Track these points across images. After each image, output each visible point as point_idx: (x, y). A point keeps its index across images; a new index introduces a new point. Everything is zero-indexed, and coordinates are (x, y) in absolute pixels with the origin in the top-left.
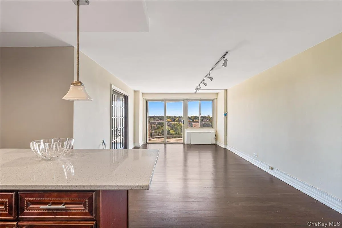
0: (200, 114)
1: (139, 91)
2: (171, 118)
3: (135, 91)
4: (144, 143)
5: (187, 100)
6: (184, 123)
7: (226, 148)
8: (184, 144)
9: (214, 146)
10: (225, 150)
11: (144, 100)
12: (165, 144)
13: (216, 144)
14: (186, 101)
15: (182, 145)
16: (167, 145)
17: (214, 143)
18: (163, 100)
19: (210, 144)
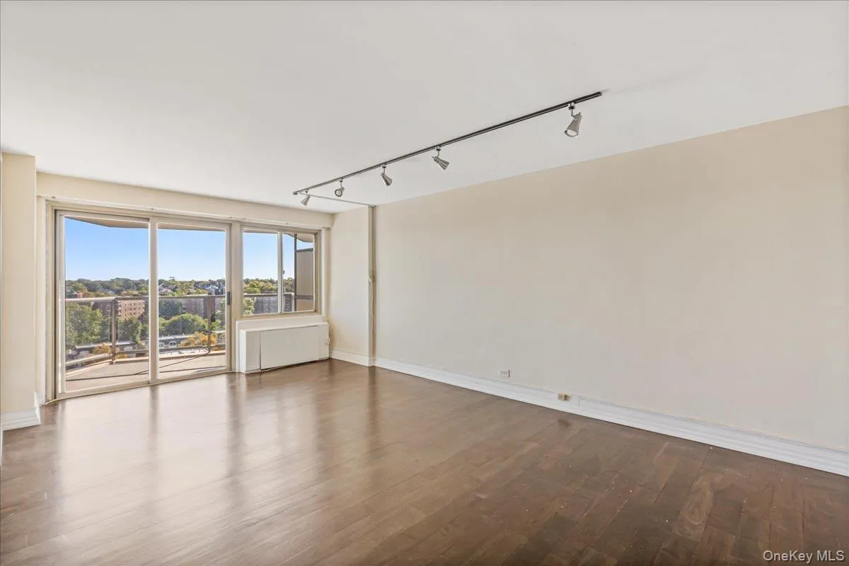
5: (242, 224)
6: (229, 303)
7: (374, 366)
8: (231, 373)
9: (326, 366)
10: (373, 370)
12: (154, 385)
13: (330, 359)
14: (236, 228)
15: (224, 378)
16: (162, 390)
17: (326, 356)
19: (317, 359)
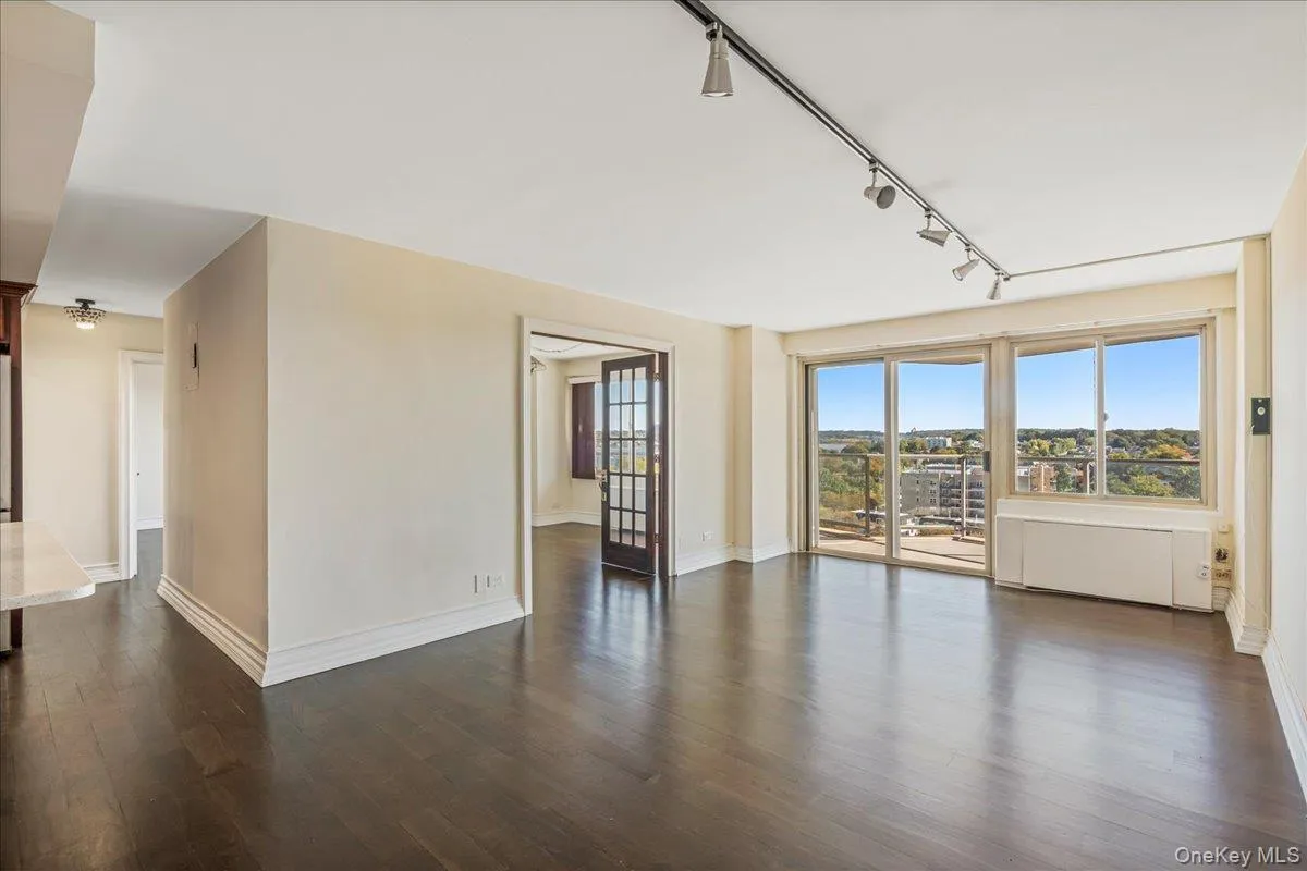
0: (1103, 417)
1: (748, 327)
2: (1184, 439)
3: (735, 330)
4: (796, 551)
5: (1012, 341)
6: (988, 468)
8: (990, 580)
11: (795, 362)
12: (893, 566)
15: (982, 584)
16: (904, 575)
18: (877, 358)
19: (1169, 604)
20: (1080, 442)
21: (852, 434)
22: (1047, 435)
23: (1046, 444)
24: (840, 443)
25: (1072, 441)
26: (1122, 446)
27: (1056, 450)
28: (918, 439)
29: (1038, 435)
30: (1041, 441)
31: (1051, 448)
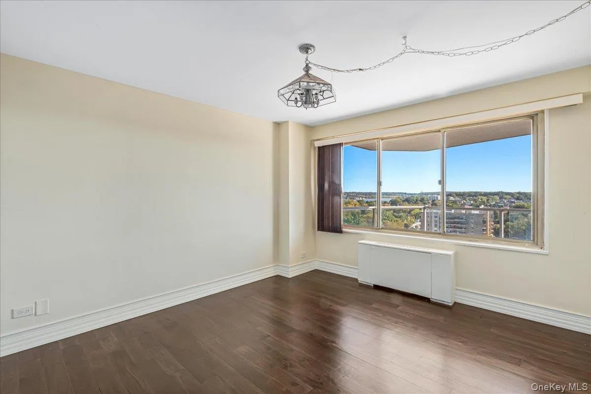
20: (501, 198)
21: (394, 194)
22: (486, 194)
23: (485, 198)
24: (389, 198)
25: (497, 197)
26: (521, 200)
27: (490, 201)
28: (424, 196)
29: (481, 194)
30: (483, 197)
31: (488, 200)
